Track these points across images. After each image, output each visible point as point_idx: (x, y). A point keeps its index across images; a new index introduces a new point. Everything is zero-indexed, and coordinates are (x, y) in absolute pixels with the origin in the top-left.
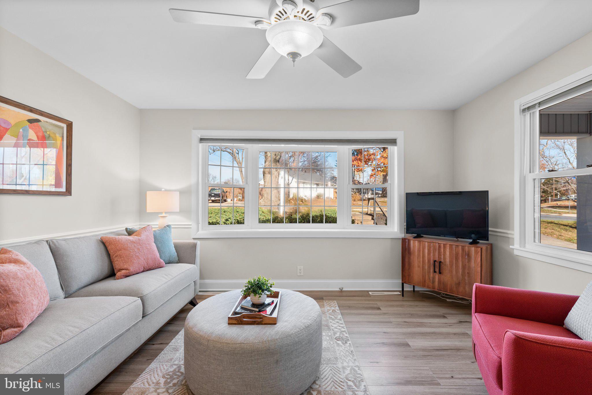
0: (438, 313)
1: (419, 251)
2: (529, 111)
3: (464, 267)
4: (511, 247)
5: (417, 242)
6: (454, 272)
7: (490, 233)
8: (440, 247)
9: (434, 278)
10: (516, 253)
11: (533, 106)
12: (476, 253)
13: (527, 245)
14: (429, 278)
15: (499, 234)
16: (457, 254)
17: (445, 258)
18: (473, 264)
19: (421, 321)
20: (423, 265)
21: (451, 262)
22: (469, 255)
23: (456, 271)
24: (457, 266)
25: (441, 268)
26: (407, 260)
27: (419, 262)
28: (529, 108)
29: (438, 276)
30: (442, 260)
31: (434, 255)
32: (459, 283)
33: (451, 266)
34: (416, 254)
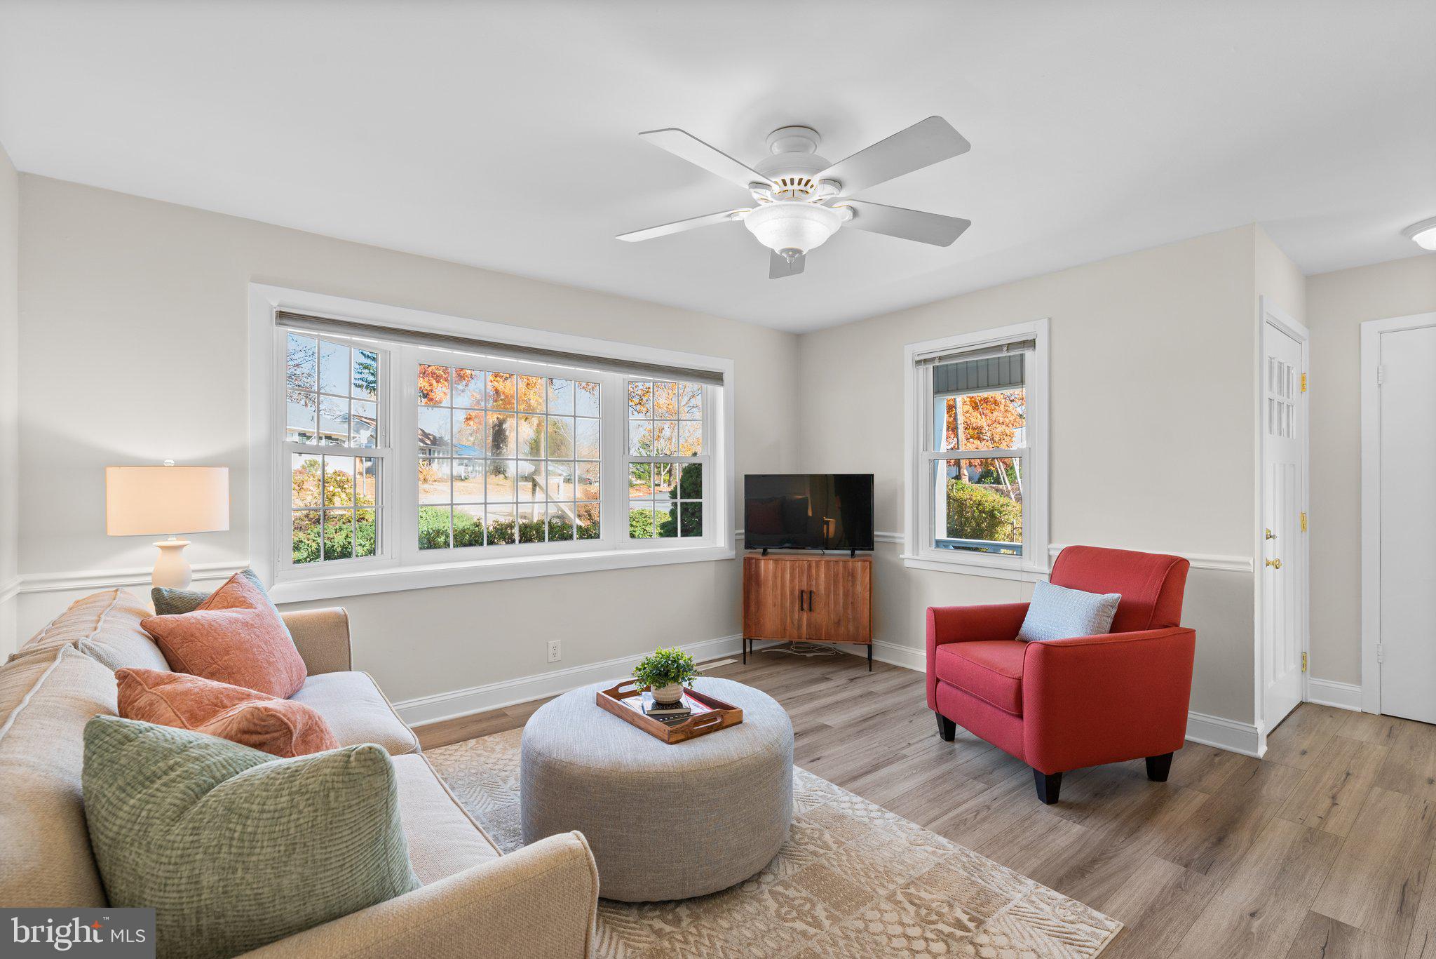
0: (814, 676)
1: (775, 577)
2: (925, 364)
3: (846, 595)
4: (901, 556)
5: (771, 562)
6: (832, 606)
7: (875, 539)
8: (810, 567)
9: (800, 620)
10: (907, 564)
11: (932, 360)
12: (864, 569)
13: (921, 552)
14: (793, 623)
15: (885, 540)
16: (836, 575)
17: (817, 585)
18: (859, 588)
19: (808, 692)
20: (781, 599)
21: (827, 589)
22: (853, 575)
23: (835, 602)
24: (836, 594)
25: (813, 602)
26: (753, 597)
27: (775, 597)
28: (925, 361)
29: (808, 616)
30: (814, 589)
31: (800, 581)
32: (839, 620)
33: (828, 596)
34: (770, 583)
